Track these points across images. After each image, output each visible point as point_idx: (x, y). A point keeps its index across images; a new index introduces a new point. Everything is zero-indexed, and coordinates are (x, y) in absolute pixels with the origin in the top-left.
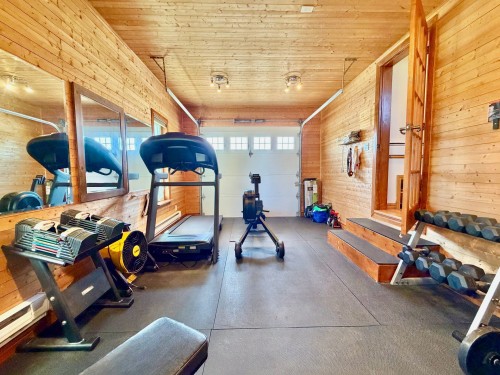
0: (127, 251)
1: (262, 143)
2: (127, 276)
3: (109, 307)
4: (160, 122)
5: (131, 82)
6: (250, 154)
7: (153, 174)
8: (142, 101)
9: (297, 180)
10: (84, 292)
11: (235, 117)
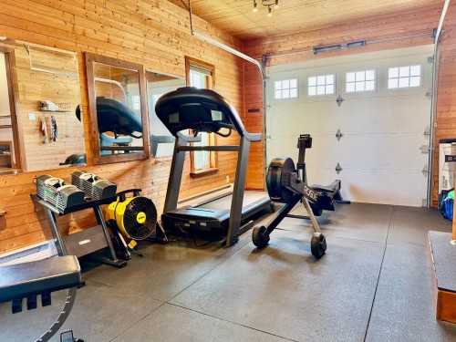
0: (129, 216)
1: (360, 81)
2: (128, 241)
3: (107, 264)
4: (201, 70)
5: (155, 32)
6: (340, 101)
7: (177, 137)
8: (172, 50)
9: (426, 142)
10: (82, 243)
11: (316, 44)
